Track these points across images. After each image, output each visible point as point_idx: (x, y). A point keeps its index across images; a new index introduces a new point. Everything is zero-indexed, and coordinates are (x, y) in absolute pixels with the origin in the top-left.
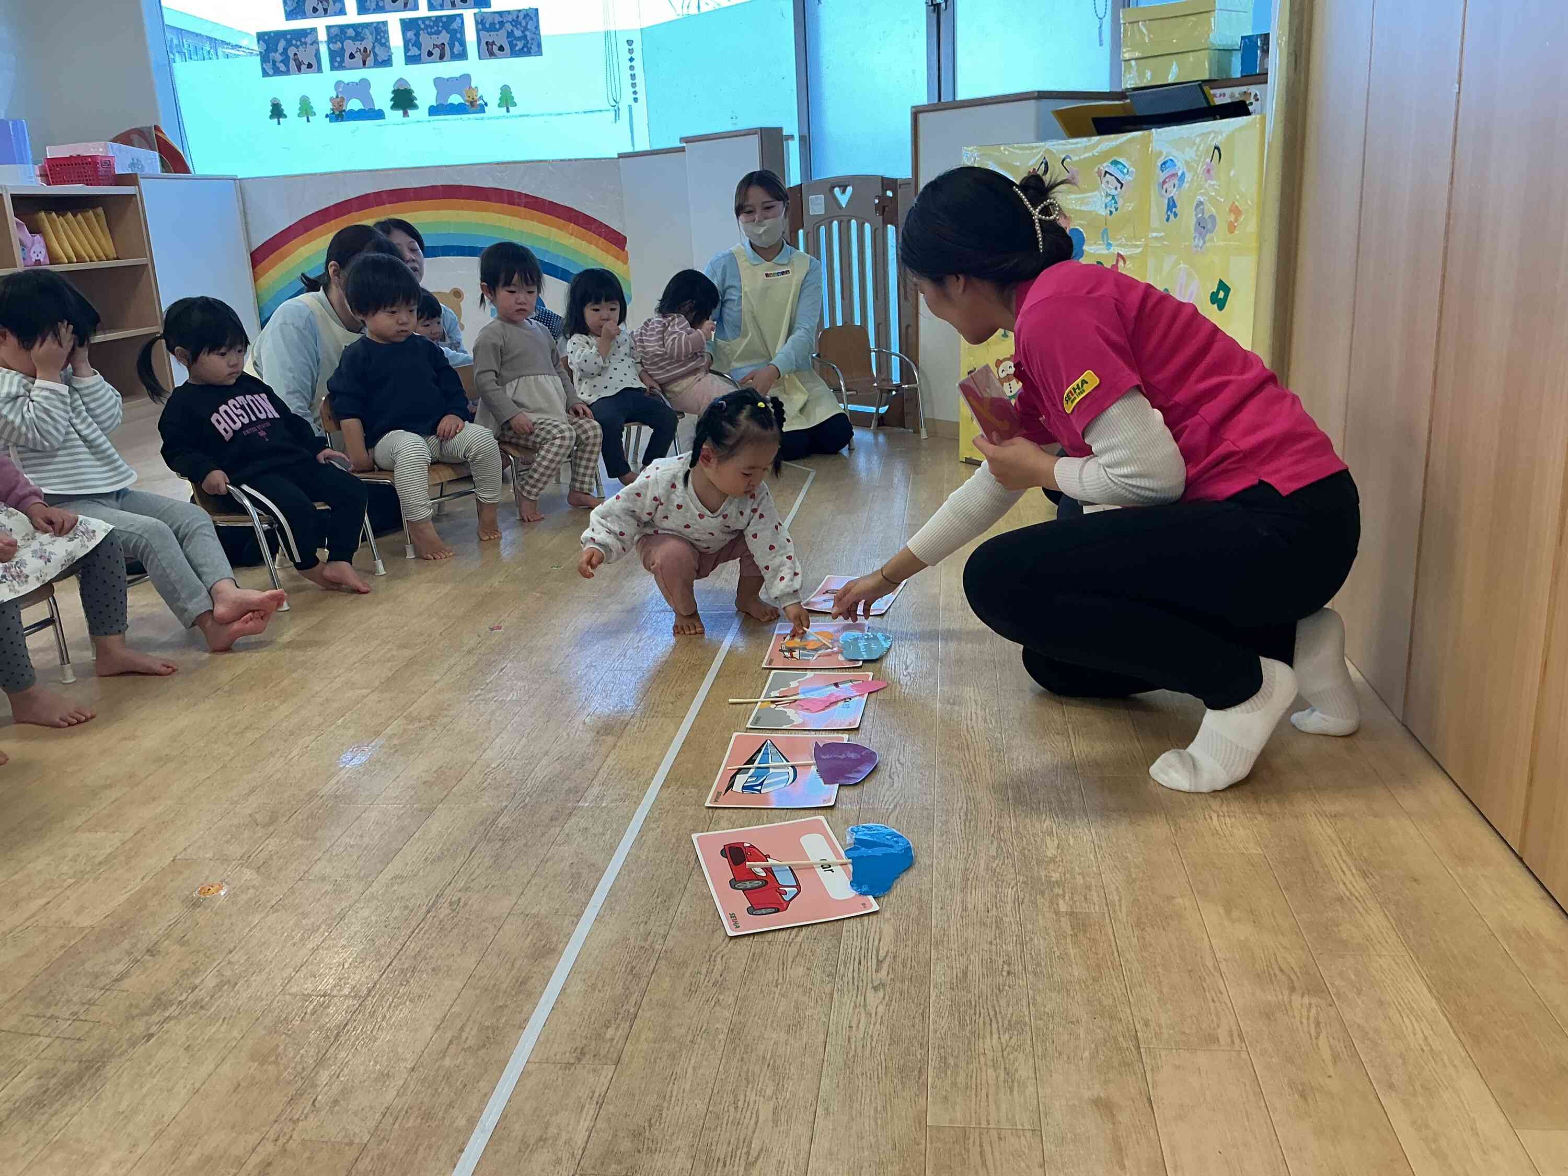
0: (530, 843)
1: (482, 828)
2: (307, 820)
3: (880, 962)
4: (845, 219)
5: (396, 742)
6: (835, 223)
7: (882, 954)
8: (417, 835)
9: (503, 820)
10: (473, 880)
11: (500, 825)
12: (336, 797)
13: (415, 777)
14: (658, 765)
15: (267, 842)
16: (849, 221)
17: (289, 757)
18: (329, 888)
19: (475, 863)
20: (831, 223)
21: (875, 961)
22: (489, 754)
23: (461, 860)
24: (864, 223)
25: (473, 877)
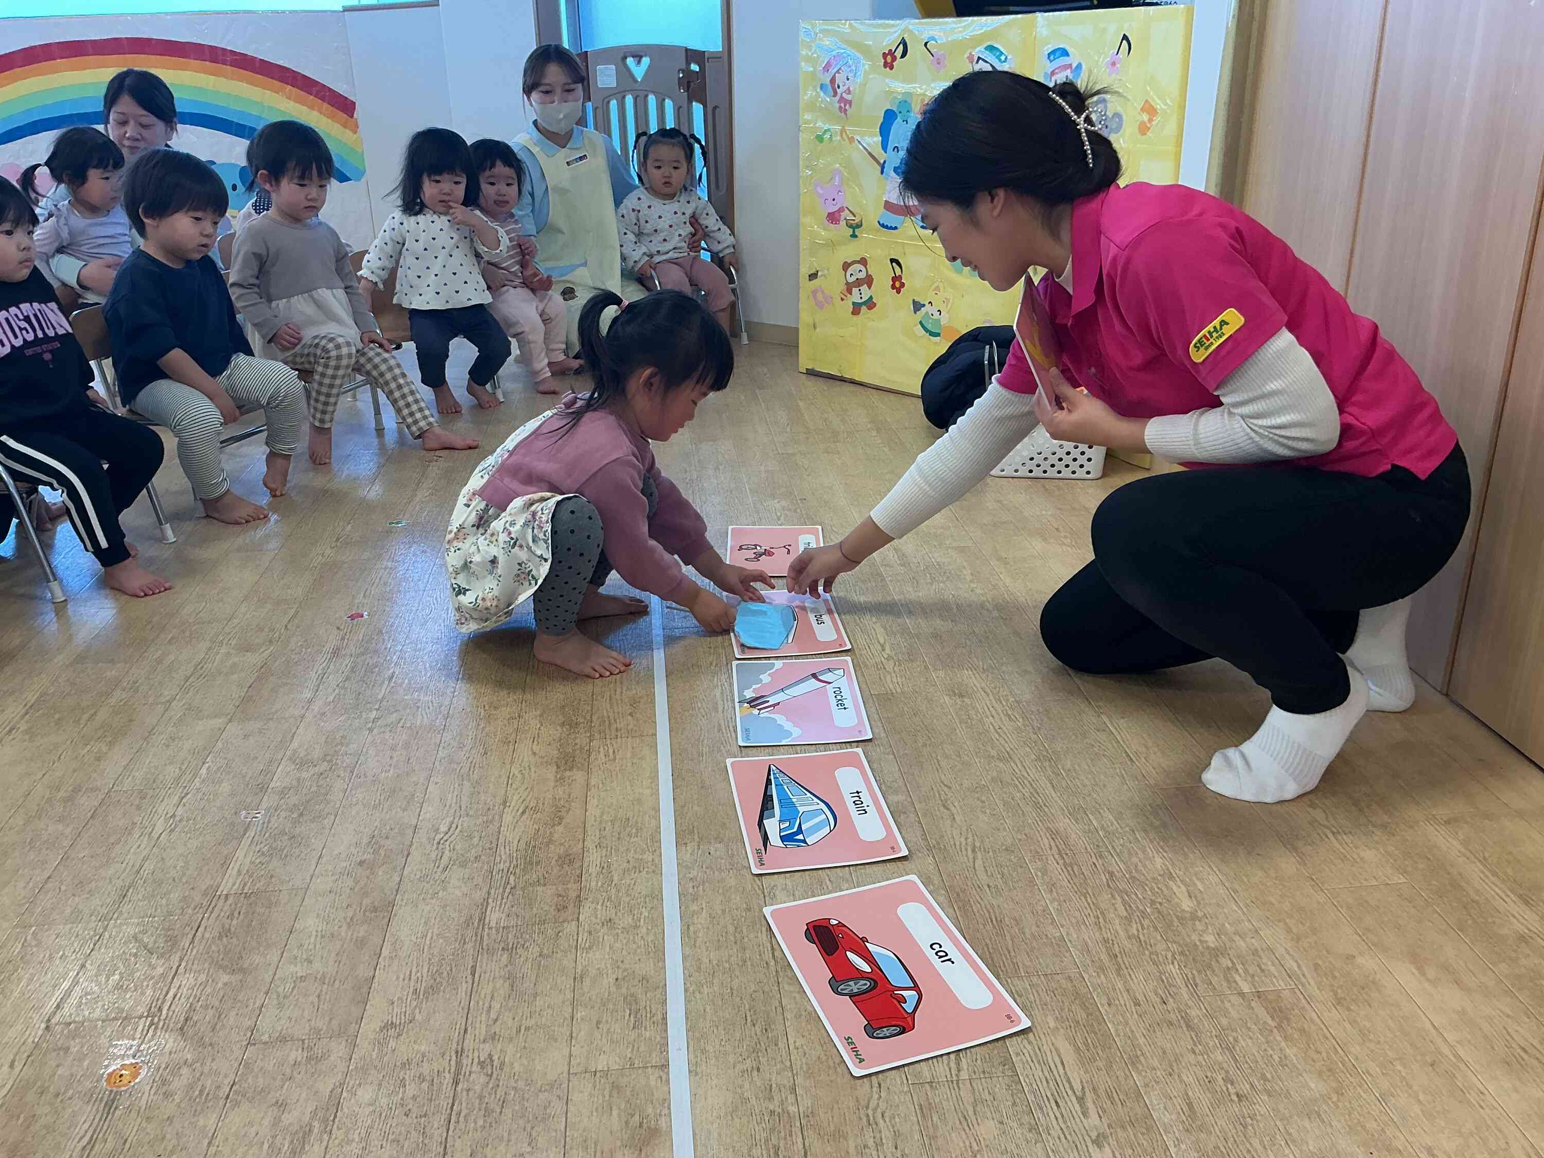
0: (545, 951)
1: (470, 933)
2: (220, 938)
3: (1081, 1100)
4: (642, 94)
5: (294, 800)
6: (629, 100)
7: (1077, 1086)
8: (385, 952)
9: (494, 917)
10: (496, 1020)
11: (493, 924)
12: (247, 896)
13: (343, 856)
14: (657, 810)
15: (176, 983)
16: (646, 96)
17: (155, 835)
18: (296, 1054)
19: (486, 990)
20: (624, 97)
21: (1074, 1099)
22: (429, 812)
23: (464, 987)
24: (664, 100)
25: (493, 1015)
